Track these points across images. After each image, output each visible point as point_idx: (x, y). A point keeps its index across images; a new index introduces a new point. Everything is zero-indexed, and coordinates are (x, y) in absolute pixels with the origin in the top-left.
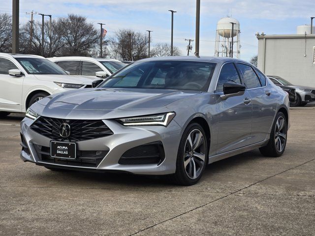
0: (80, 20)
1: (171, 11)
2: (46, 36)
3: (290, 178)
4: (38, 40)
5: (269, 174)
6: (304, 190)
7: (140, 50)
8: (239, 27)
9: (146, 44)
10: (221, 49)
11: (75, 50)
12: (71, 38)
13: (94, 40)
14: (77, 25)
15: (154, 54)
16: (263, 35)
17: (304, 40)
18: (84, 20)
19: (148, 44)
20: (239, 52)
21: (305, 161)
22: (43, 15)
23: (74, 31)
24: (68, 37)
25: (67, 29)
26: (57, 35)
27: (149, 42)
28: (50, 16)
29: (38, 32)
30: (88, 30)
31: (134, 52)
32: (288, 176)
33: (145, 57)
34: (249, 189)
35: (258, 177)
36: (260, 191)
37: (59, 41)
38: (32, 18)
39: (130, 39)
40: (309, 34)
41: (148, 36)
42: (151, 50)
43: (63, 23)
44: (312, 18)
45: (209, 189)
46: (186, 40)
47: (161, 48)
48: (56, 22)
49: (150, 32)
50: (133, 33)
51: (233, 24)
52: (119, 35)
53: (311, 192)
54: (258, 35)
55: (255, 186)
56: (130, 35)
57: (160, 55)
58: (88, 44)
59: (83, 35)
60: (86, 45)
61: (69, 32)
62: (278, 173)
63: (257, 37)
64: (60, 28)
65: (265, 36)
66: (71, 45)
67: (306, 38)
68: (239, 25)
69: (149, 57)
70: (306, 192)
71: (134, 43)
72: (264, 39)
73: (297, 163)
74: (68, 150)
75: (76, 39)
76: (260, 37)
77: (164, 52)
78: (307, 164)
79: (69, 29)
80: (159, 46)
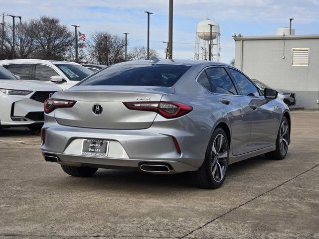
0: (54, 22)
1: (147, 12)
2: (18, 39)
3: (259, 209)
4: (10, 43)
5: (233, 204)
6: (275, 230)
7: (117, 53)
8: (219, 30)
9: (122, 47)
10: (201, 52)
11: (49, 53)
12: (45, 41)
13: (68, 43)
14: (50, 27)
15: (131, 57)
16: (240, 36)
17: (282, 42)
18: (57, 21)
19: (124, 48)
20: (219, 55)
21: (279, 183)
22: (14, 17)
23: (47, 33)
24: (41, 40)
25: (39, 32)
26: (29, 38)
27: (126, 45)
28: (20, 18)
29: (10, 35)
30: (62, 32)
31: (111, 56)
32: (256, 207)
33: (122, 60)
34: (204, 229)
35: (218, 209)
36: (218, 233)
37: (31, 44)
38: (3, 20)
39: (106, 41)
40: (287, 35)
41: (124, 39)
42: (128, 53)
43: (36, 25)
44: (291, 20)
45: (151, 231)
46: (164, 42)
47: (139, 51)
48: (28, 24)
49: (126, 34)
50: (110, 36)
51: (211, 26)
52: (96, 37)
53: (284, 233)
54: (235, 36)
55: (212, 224)
56: (106, 37)
57: (137, 58)
58: (62, 46)
59: (56, 38)
60: (60, 47)
61: (42, 34)
62: (244, 202)
63: (234, 39)
64: (33, 31)
65: (242, 37)
66: (44, 48)
67: (284, 39)
68: (219, 27)
69: (126, 61)
70: (278, 234)
71: (111, 46)
72: (242, 41)
73: (270, 186)
75: (49, 42)
76: (237, 39)
77: (142, 55)
78: (282, 188)
79: (42, 31)
80: (136, 49)
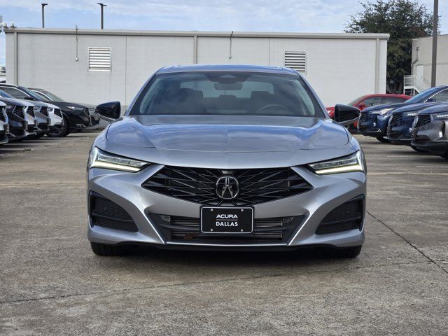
16: (13, 27)
44: (43, 5)
54: (6, 27)
63: (5, 31)
65: (16, 29)
67: (77, 34)
72: (16, 34)
74: (239, 220)
76: (8, 31)
